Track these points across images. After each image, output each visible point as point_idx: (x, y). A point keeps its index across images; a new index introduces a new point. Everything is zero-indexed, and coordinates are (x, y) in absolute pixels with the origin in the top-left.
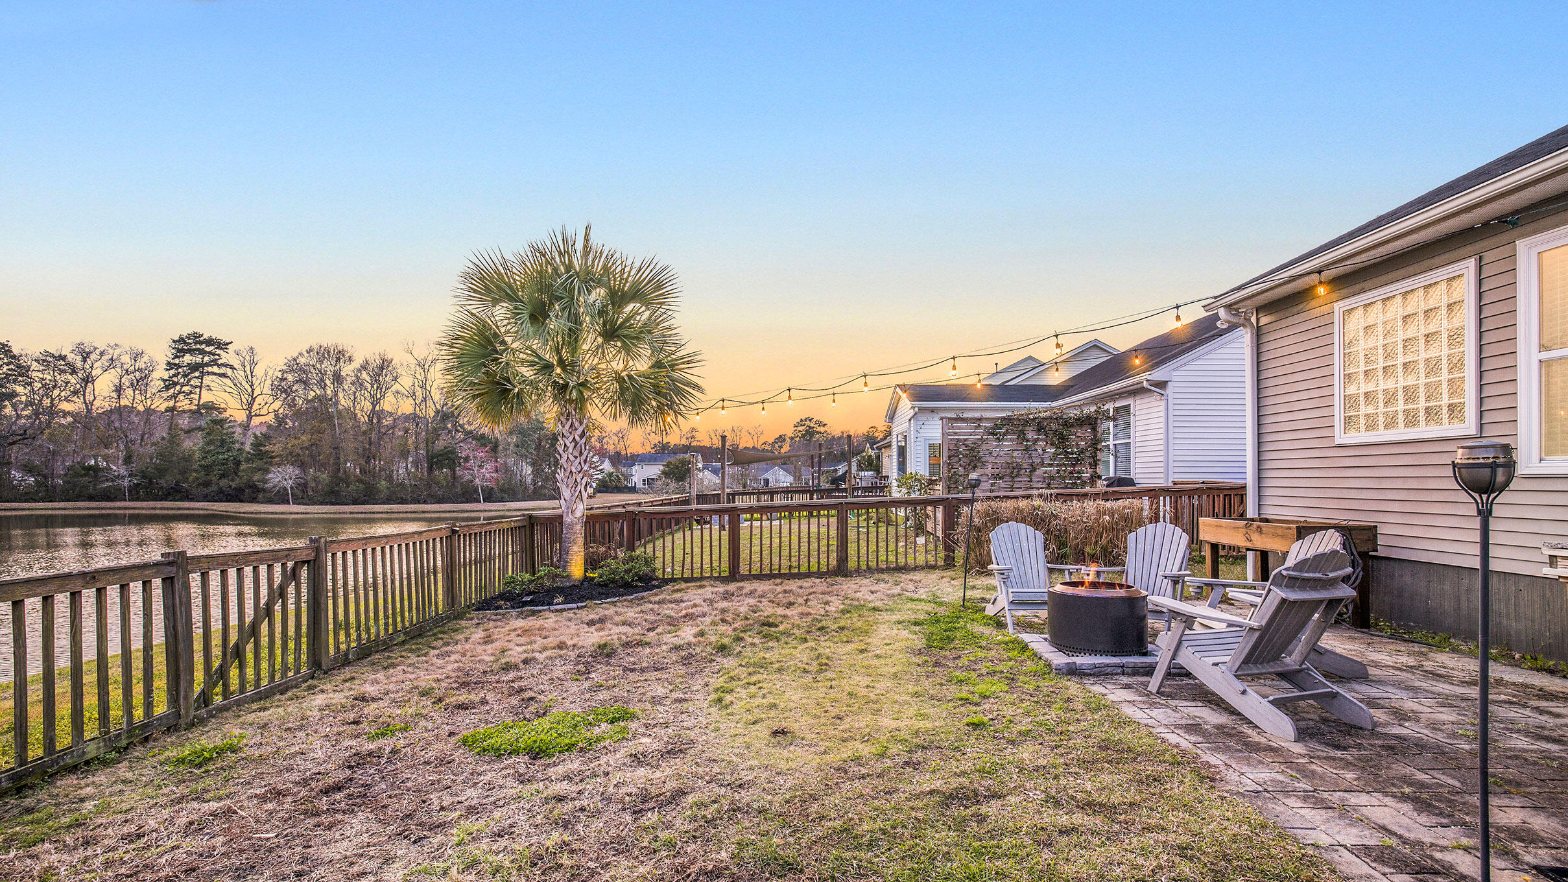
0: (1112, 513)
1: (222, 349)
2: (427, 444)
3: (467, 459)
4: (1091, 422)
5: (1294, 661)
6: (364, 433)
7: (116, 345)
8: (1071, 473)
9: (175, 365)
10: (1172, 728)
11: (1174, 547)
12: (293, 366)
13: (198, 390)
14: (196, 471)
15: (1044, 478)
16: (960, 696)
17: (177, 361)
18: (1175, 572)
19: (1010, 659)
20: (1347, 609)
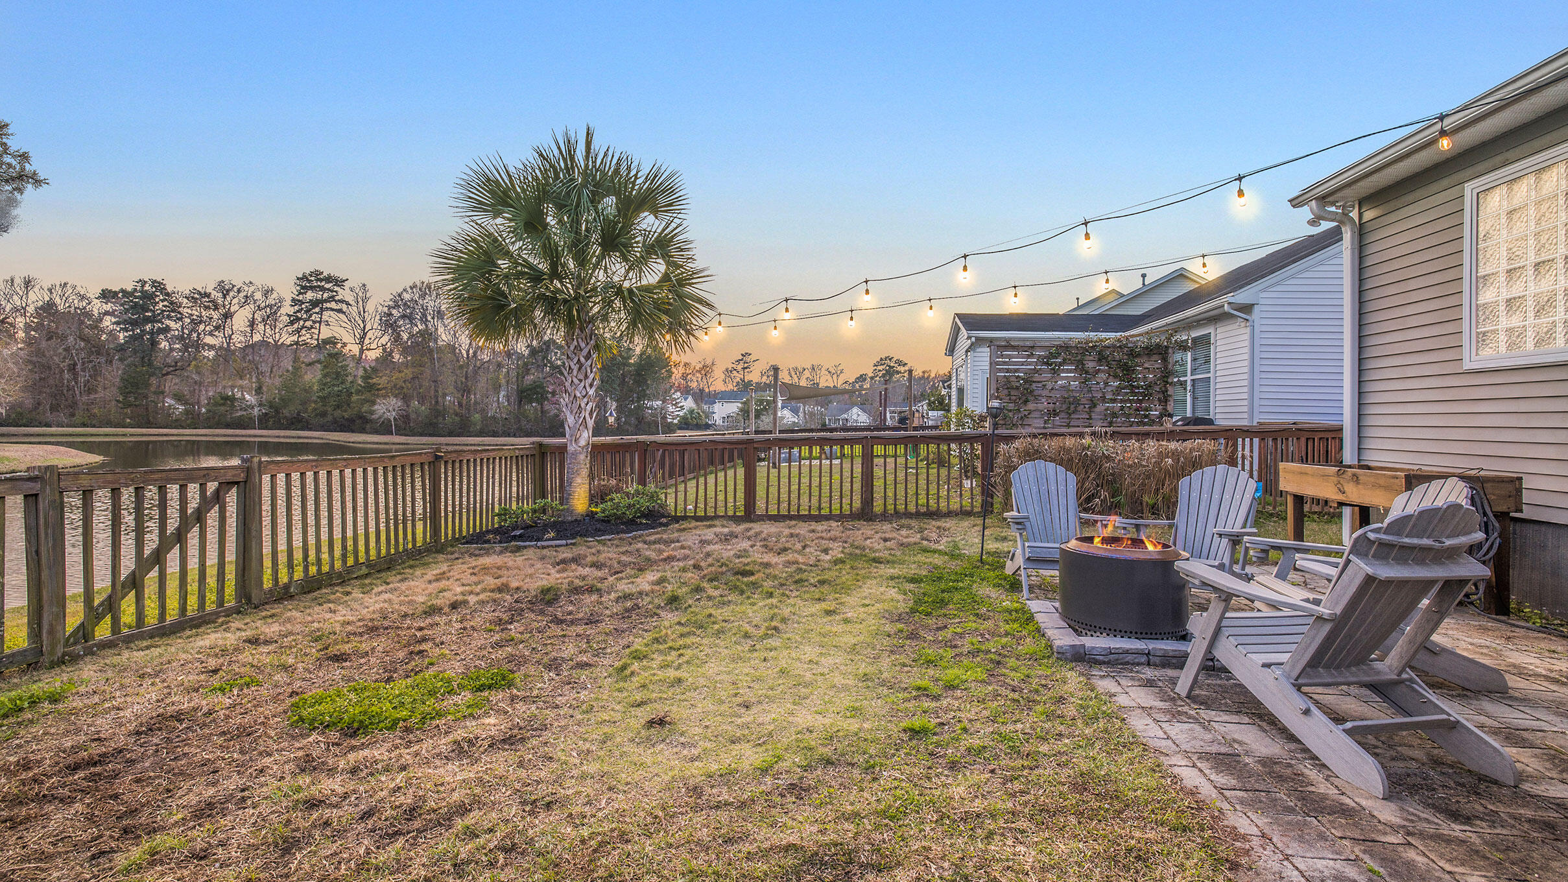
0: (1175, 455)
1: (339, 286)
2: (517, 378)
3: (554, 393)
4: (1160, 351)
5: (1390, 667)
6: (461, 367)
7: (251, 283)
8: (1137, 410)
9: (299, 301)
10: (1195, 758)
11: (1238, 497)
12: (398, 300)
13: (317, 325)
14: (315, 402)
15: (1105, 415)
16: (919, 683)
17: (301, 297)
18: (1237, 529)
19: (1007, 634)
20: (1477, 588)
